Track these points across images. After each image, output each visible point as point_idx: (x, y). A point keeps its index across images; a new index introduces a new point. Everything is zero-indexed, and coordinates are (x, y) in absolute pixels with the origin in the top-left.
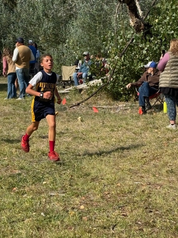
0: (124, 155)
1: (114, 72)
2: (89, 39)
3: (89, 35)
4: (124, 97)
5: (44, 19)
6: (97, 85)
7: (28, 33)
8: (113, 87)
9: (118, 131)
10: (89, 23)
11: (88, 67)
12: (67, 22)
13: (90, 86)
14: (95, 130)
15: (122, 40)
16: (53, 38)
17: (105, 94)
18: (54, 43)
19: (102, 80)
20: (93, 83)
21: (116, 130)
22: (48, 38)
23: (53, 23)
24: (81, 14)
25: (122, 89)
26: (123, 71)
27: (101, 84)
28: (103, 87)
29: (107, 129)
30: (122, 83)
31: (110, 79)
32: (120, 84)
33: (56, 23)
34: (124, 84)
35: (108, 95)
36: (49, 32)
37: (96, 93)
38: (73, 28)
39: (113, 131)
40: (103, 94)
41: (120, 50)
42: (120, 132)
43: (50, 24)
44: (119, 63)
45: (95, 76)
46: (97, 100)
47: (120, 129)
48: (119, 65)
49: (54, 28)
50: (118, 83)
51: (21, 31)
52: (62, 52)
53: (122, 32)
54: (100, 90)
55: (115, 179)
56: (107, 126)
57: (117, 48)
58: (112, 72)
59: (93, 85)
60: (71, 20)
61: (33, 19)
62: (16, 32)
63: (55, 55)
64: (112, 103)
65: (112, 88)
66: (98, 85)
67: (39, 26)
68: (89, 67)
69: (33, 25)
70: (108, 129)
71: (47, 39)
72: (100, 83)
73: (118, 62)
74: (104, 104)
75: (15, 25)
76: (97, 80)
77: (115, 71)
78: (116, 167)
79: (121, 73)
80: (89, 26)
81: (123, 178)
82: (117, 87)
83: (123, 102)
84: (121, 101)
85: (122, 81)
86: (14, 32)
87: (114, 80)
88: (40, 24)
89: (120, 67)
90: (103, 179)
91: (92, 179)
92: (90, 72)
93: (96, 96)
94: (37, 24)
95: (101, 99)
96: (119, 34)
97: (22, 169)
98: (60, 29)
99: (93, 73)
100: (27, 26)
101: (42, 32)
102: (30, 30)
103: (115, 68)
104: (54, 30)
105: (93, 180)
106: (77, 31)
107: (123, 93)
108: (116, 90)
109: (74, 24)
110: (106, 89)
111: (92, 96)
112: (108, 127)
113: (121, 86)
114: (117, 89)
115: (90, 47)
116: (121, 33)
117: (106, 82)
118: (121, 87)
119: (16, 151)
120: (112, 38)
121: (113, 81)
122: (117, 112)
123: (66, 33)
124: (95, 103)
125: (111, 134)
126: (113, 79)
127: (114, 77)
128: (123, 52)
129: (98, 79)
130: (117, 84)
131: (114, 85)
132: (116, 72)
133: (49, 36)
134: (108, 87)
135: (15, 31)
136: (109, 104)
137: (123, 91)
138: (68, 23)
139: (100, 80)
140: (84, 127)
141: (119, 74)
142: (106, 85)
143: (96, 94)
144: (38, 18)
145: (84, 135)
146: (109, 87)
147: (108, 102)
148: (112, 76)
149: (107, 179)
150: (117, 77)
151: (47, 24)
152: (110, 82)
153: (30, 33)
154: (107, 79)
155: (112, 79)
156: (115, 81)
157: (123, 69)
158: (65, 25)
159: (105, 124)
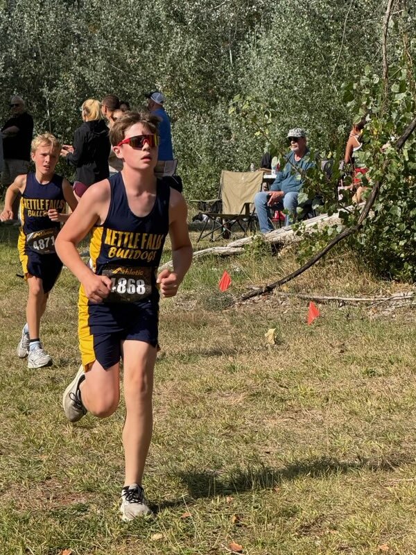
0: (403, 452)
1: (377, 192)
2: (306, 88)
3: (306, 75)
4: (410, 267)
5: (171, 28)
6: (325, 233)
7: (122, 68)
8: (376, 238)
9: (387, 374)
10: (307, 39)
11: (299, 177)
12: (240, 36)
13: (306, 235)
14: (318, 372)
15: (404, 95)
16: (199, 85)
17: (351, 257)
18: (199, 100)
19: (342, 215)
20: (315, 227)
21: (381, 371)
22: (183, 85)
23: (200, 40)
24: (283, 13)
25: (402, 243)
26: (406, 190)
27: (339, 230)
28: (344, 237)
29: (352, 367)
30: (404, 226)
31: (367, 214)
32: (397, 230)
33: (208, 38)
34: (408, 228)
35: (359, 263)
36: (187, 65)
37: (323, 255)
38: (259, 53)
39: (371, 374)
40: (346, 259)
41: (399, 125)
42: (392, 377)
43: (188, 42)
44: (396, 166)
45: (322, 204)
46: (325, 277)
47: (393, 368)
48: (395, 170)
49: (202, 53)
50: (391, 226)
51: (101, 64)
52: (226, 128)
53: (404, 71)
54: (336, 246)
55: (374, 528)
56: (354, 359)
57: (390, 120)
58: (373, 192)
59: (316, 231)
60: (253, 30)
61: (139, 26)
62: (87, 65)
63: (204, 137)
64: (372, 286)
65: (371, 240)
66: (330, 232)
67: (156, 50)
68: (303, 178)
69: (136, 45)
70: (356, 369)
71: (180, 88)
72: (335, 226)
73: (390, 163)
74: (348, 291)
75: (84, 45)
76: (325, 217)
77: (381, 190)
78: (377, 490)
79: (400, 194)
80: (308, 48)
81: (399, 528)
82: (389, 239)
83: (407, 284)
84: (398, 281)
85: (404, 219)
86: (80, 65)
87: (377, 218)
88: (158, 44)
89: (398, 179)
90: (335, 529)
91: (302, 527)
92: (304, 192)
93: (324, 266)
94: (150, 42)
95: (337, 275)
96: (395, 77)
97: (90, 490)
98: (219, 57)
99: (315, 196)
100: (118, 48)
101: (164, 66)
102: (129, 61)
103: (381, 180)
104: (202, 60)
105: (306, 529)
106: (270, 63)
107: (406, 257)
108: (384, 247)
109: (262, 43)
110: (352, 243)
111: (311, 264)
112: (358, 363)
113: (401, 235)
114: (389, 245)
115: (311, 113)
116: (401, 75)
117: (355, 223)
118: (400, 240)
119: (74, 435)
120: (374, 90)
121: (374, 219)
122: (386, 313)
123: (236, 69)
124: (321, 287)
125: (364, 384)
126: (376, 213)
127: (380, 207)
128: (407, 132)
129: (330, 214)
130: (387, 228)
131: (378, 232)
132: (385, 192)
133: (186, 80)
134: (361, 238)
135: (83, 63)
136: (362, 291)
137: (405, 251)
138: (244, 39)
139: (336, 216)
140: (282, 359)
141: (395, 198)
142: (355, 231)
143: (324, 258)
144: (154, 26)
145: (282, 386)
146: (363, 239)
147: (361, 282)
148: (373, 203)
149: (349, 529)
150: (386, 208)
151: (181, 44)
152: (364, 222)
153: (127, 69)
154: (357, 212)
155: (371, 214)
156: (383, 218)
157: (406, 185)
158: (235, 44)
159: (347, 354)
